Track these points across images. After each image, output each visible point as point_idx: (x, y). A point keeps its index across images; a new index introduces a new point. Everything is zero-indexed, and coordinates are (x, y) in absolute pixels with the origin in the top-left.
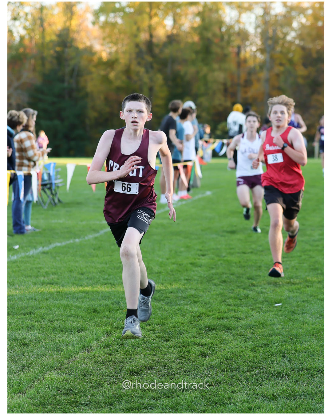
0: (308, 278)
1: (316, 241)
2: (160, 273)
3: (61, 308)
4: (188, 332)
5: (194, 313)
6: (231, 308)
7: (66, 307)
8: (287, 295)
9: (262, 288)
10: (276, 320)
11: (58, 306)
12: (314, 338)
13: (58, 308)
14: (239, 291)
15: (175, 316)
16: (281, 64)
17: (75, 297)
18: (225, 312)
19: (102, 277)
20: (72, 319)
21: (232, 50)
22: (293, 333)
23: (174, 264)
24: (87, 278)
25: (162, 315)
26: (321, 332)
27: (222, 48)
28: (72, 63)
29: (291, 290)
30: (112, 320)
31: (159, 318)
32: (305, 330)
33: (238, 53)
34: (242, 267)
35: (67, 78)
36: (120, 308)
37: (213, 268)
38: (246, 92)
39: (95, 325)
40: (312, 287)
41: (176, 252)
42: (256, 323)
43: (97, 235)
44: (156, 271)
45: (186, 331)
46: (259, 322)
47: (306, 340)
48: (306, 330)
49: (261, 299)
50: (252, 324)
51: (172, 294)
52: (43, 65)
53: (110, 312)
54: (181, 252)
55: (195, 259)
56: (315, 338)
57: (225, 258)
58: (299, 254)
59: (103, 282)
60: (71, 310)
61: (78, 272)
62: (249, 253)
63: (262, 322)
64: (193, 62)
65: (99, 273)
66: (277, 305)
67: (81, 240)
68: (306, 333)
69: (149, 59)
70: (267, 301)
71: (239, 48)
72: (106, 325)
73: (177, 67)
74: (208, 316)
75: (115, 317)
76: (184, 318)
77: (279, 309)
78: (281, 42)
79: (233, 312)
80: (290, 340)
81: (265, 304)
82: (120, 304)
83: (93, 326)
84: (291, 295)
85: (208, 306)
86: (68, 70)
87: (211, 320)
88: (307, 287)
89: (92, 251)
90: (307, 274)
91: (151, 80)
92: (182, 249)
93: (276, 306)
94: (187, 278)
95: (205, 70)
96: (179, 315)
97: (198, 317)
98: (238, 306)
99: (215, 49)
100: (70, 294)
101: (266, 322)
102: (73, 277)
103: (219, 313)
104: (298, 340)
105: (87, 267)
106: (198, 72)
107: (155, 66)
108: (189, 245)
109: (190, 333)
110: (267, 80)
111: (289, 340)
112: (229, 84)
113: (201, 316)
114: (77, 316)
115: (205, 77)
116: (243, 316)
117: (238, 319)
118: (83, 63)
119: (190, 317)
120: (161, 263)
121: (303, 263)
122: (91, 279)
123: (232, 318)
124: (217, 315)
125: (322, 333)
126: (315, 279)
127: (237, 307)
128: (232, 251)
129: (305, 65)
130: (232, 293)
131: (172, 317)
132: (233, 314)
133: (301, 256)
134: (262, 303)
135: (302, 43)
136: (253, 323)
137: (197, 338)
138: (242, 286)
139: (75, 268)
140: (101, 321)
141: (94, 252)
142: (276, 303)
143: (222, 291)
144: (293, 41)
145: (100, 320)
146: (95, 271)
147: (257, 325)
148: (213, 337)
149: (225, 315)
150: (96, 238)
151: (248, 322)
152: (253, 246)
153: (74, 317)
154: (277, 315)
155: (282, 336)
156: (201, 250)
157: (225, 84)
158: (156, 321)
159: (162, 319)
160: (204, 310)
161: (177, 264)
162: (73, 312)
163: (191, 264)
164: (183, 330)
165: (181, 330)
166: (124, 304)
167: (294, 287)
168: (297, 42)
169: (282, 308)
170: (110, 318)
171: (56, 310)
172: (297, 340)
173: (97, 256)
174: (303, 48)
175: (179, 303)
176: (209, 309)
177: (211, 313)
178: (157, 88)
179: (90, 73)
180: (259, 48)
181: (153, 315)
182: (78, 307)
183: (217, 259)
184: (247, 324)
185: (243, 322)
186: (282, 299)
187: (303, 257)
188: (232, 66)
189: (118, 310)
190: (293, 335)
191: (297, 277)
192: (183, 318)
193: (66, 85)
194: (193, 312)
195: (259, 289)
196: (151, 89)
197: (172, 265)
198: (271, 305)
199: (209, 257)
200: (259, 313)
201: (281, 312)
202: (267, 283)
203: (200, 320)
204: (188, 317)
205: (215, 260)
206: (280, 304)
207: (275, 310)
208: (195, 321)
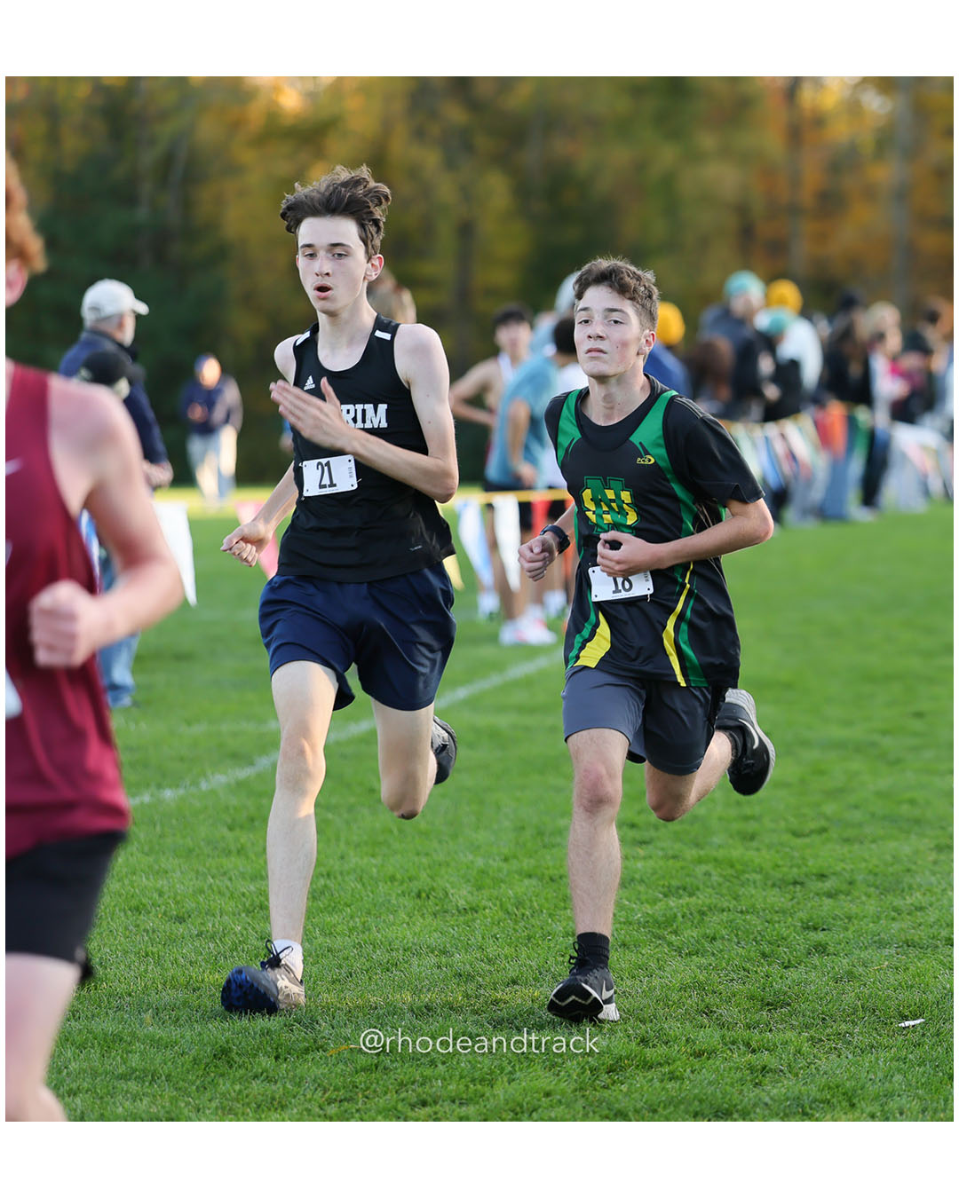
2: (475, 910)
3: (93, 1047)
5: (596, 1055)
7: (110, 1042)
8: (945, 988)
10: (898, 1078)
11: (78, 1039)
13: (82, 1047)
15: (521, 1070)
17: (149, 1005)
19: (253, 928)
20: (133, 1086)
23: (530, 876)
24: (200, 935)
25: (474, 1067)
28: (165, 131)
30: (284, 1087)
31: (461, 1078)
33: (791, 94)
34: (781, 884)
35: (146, 188)
36: (315, 1041)
38: (823, 238)
39: (217, 1108)
41: (540, 833)
42: (823, 1090)
43: (244, 773)
44: (462, 903)
46: (837, 1087)
49: (849, 998)
50: (808, 1095)
51: (516, 987)
52: (53, 137)
53: (277, 1058)
57: (721, 854)
59: (256, 948)
60: (130, 1055)
61: (165, 914)
62: (812, 832)
63: (849, 1085)
64: (624, 128)
65: (243, 915)
66: (907, 1023)
67: (181, 792)
69: (455, 114)
72: (259, 1107)
73: (561, 147)
75: (295, 1076)
76: (558, 1075)
77: (916, 1038)
82: (317, 1027)
83: (211, 1114)
86: (148, 158)
89: (225, 831)
91: (466, 193)
93: (904, 1028)
95: (667, 155)
97: (608, 1073)
100: (130, 995)
101: (862, 1087)
102: (147, 932)
105: (202, 891)
106: (641, 166)
107: (483, 142)
110: (902, 194)
112: (759, 207)
113: (621, 1069)
114: (152, 1076)
115: (668, 183)
118: (207, 131)
119: (578, 1070)
120: (483, 872)
122: (212, 938)
128: (752, 827)
130: (743, 981)
131: (511, 1073)
134: (851, 1016)
136: (813, 1092)
139: (156, 895)
140: (240, 1091)
141: (229, 835)
142: (906, 1018)
145: (237, 1087)
146: (230, 906)
147: (829, 1101)
150: (240, 785)
152: (830, 808)
153: (140, 1079)
154: (905, 1063)
157: (742, 210)
158: (450, 1087)
159: (473, 1080)
161: (541, 879)
162: (135, 1061)
166: (333, 1028)
169: (923, 1034)
170: (276, 1082)
171: (69, 1054)
173: (241, 851)
178: (488, 226)
179: (234, 169)
181: (440, 1065)
182: (156, 1043)
183: (690, 853)
184: (789, 1094)
186: (927, 1000)
188: (771, 140)
189: (307, 1051)
192: (554, 1074)
193: (142, 214)
196: (466, 231)
197: (522, 881)
198: (886, 1024)
199: (663, 849)
200: (839, 1057)
201: (918, 1051)
202: (875, 942)
203: (614, 1082)
204: (571, 1071)
205: (684, 860)
206: (918, 1022)
207: (899, 1043)
208: (598, 1085)
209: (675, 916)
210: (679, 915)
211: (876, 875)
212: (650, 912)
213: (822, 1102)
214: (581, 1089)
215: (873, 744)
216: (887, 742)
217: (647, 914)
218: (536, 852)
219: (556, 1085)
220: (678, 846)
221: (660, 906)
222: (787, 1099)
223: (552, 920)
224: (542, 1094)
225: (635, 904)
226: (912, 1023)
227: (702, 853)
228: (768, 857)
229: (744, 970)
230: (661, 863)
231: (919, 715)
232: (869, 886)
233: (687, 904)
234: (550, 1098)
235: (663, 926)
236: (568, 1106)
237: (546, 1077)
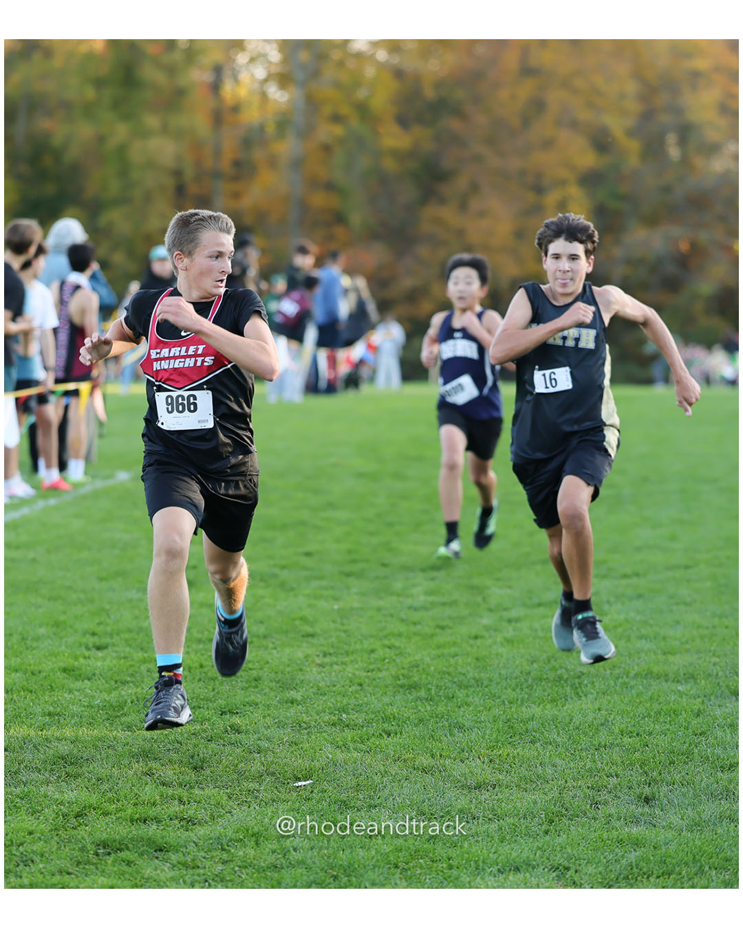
0: (389, 710)
1: (416, 609)
4: (47, 859)
5: (67, 805)
6: (170, 791)
8: (328, 758)
9: (259, 739)
12: (397, 876)
14: (195, 746)
16: (337, 118)
18: (154, 804)
21: (198, 76)
22: (341, 860)
23: (17, 671)
26: (418, 859)
27: (171, 71)
29: (340, 743)
32: (373, 852)
33: (216, 87)
37: (124, 683)
38: (236, 195)
40: (399, 735)
41: (24, 639)
42: (237, 832)
45: (42, 855)
46: (247, 831)
47: (374, 880)
48: (376, 853)
49: (256, 767)
50: (226, 836)
54: (37, 639)
55: (76, 658)
56: (401, 874)
58: (366, 645)
63: (256, 829)
64: (89, 110)
66: (300, 784)
68: (378, 861)
70: (273, 774)
71: (218, 70)
73: (44, 124)
74: (106, 814)
76: (38, 819)
77: (305, 794)
78: (336, 55)
79: (176, 802)
80: (332, 879)
81: (264, 783)
84: (340, 756)
85: (106, 787)
87: (111, 825)
88: (386, 737)
90: (386, 700)
92: (42, 631)
93: (297, 787)
94: (51, 709)
95: (121, 131)
96: (23, 812)
97: (76, 818)
98: (191, 787)
99: (149, 73)
101: (266, 830)
103: (135, 804)
104: (354, 879)
106: (101, 139)
108: (63, 618)
109: (52, 860)
110: (298, 164)
111: (328, 881)
112: (189, 173)
113: (85, 814)
115: (122, 150)
116: (202, 814)
117: (190, 822)
119: (54, 815)
121: (380, 670)
123: (171, 819)
124: (129, 811)
125: (421, 861)
126: (408, 713)
127: (187, 790)
129: (403, 121)
130: (177, 751)
132: (175, 808)
133: (373, 651)
134: (258, 778)
135: (396, 60)
136: (230, 833)
137: (71, 874)
138: (205, 731)
142: (299, 779)
143: (147, 746)
144: (370, 53)
147: (242, 840)
148: (116, 872)
149: (152, 812)
151: (218, 829)
154: (298, 813)
155: (308, 869)
156: (94, 634)
157: (177, 173)
160: (94, 799)
161: (25, 673)
163: (65, 670)
164: (33, 852)
165: (26, 851)
167: (349, 734)
168: (382, 55)
169: (312, 792)
172: (349, 881)
174: (399, 74)
175: (24, 779)
176: (109, 795)
177: (114, 806)
180: (274, 70)
183: (137, 655)
184: (212, 835)
185: (201, 831)
186: (315, 766)
187: (380, 653)
188: (198, 121)
190: (341, 865)
191: (358, 708)
192: (35, 818)
194: (62, 803)
195: (250, 740)
197: (10, 674)
198: (284, 784)
199: (116, 652)
200: (249, 807)
201: (309, 804)
202: (276, 723)
203: (81, 824)
204: (48, 816)
205: (133, 660)
206: (308, 782)
207: (293, 798)
208: (68, 827)
209: (126, 702)
210: (129, 701)
211: (276, 673)
212: (107, 699)
213: (237, 841)
214: (56, 829)
215: (275, 576)
216: (285, 575)
217: (105, 700)
218: (21, 653)
219: (36, 826)
220: (128, 649)
221: (114, 694)
222: (210, 839)
223: (33, 704)
224: (26, 834)
225: (96, 692)
226: (304, 783)
227: (145, 655)
228: (195, 659)
229: (178, 743)
230: (115, 662)
231: (308, 554)
232: (271, 681)
233: (136, 693)
234: (32, 836)
235: (116, 709)
236: (46, 842)
237: (29, 820)
